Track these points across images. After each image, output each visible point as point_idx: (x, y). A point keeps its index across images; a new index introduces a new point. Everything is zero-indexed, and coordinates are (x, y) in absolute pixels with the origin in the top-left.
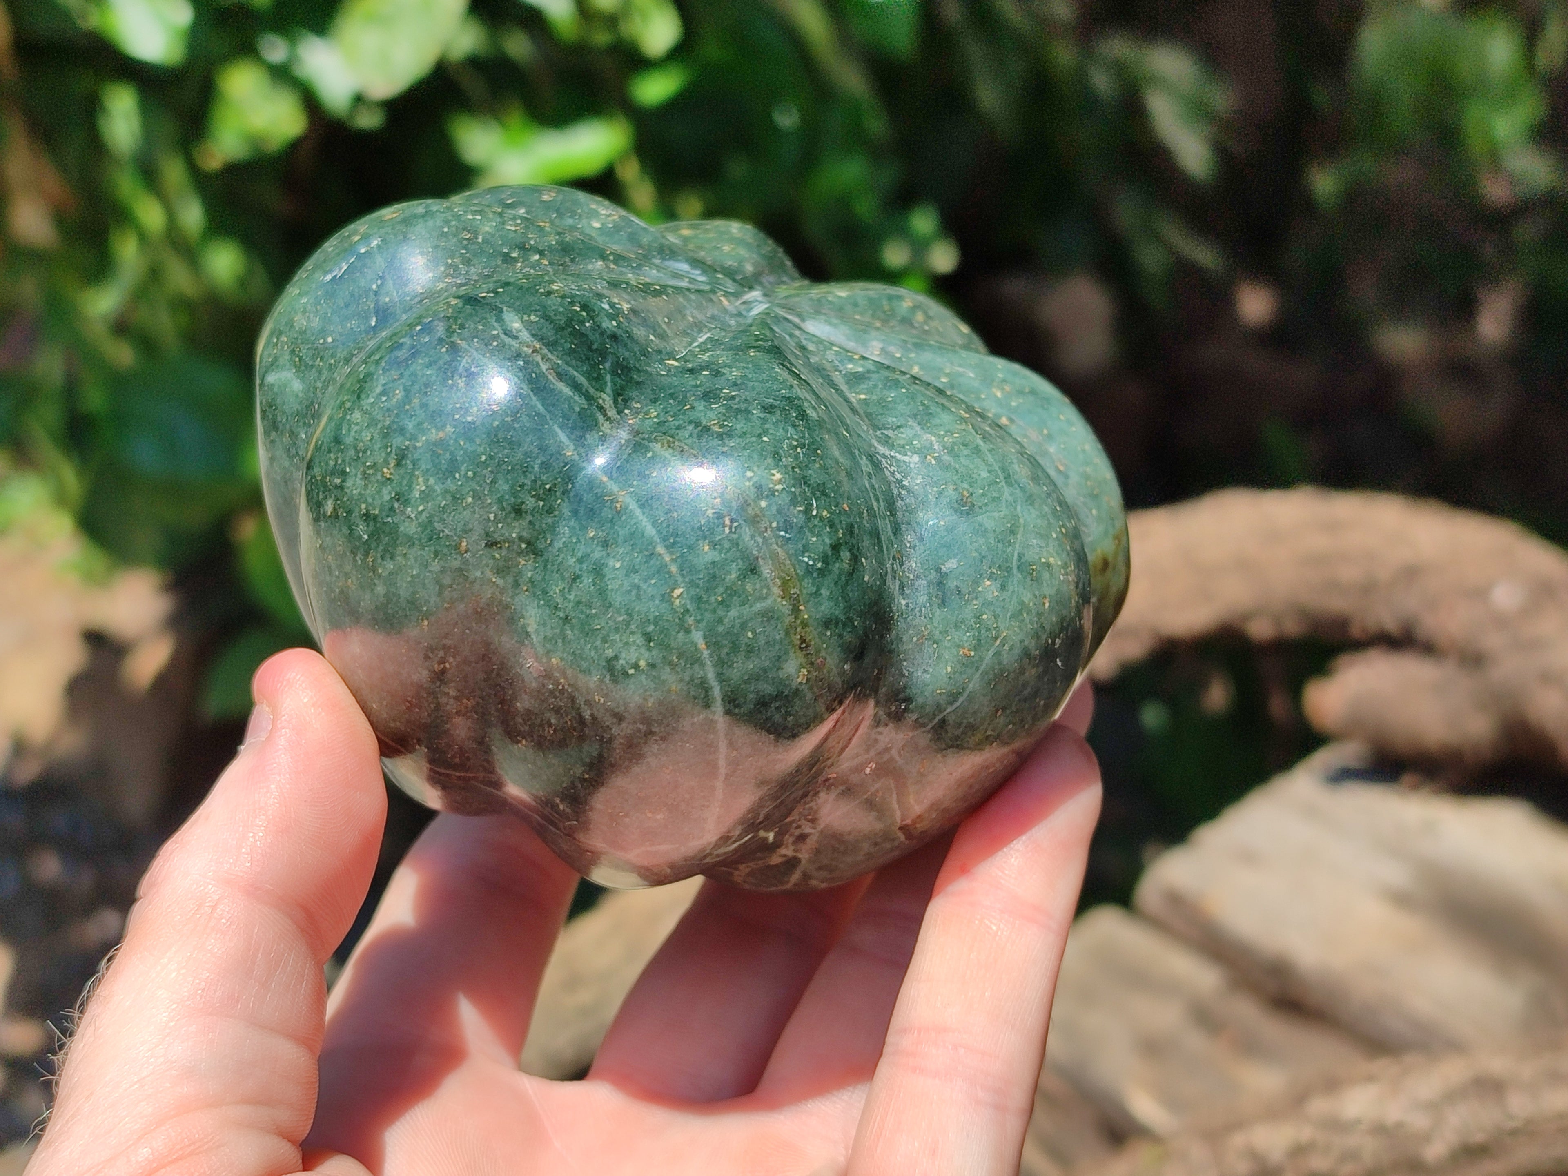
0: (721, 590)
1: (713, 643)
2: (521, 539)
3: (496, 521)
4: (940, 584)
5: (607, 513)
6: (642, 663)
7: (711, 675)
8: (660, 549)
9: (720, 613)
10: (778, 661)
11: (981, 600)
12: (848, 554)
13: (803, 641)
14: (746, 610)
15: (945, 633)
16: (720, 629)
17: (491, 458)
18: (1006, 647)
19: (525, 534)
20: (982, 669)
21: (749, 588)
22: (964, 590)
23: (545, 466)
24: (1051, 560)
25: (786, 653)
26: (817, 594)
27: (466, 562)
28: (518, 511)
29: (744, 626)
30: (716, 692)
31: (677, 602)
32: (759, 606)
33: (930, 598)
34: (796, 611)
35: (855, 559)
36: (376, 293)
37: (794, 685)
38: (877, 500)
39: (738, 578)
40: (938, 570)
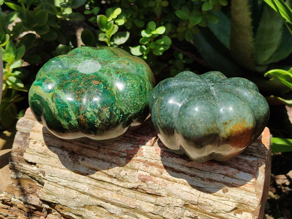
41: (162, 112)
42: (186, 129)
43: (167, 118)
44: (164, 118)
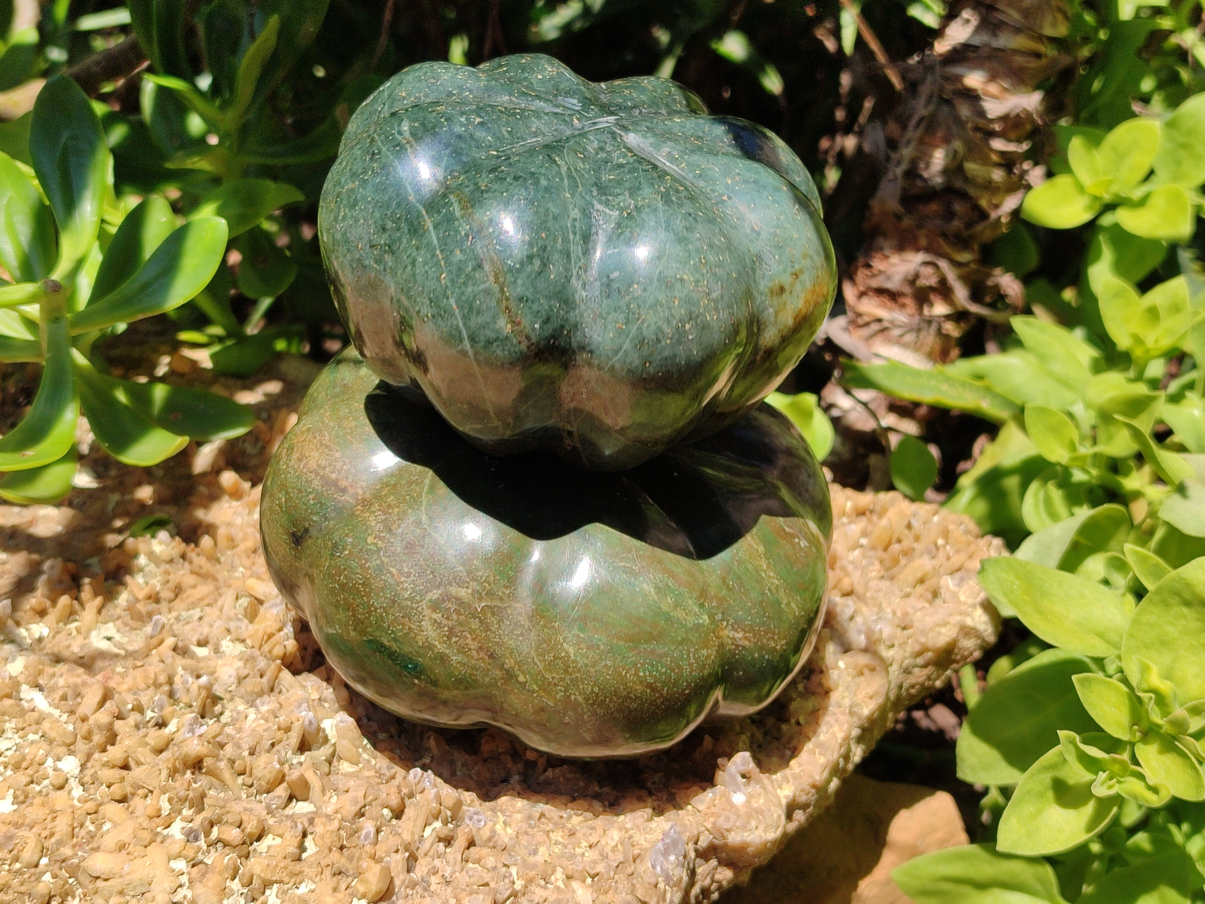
0: (463, 276)
1: (460, 307)
2: (386, 244)
3: (374, 234)
4: (608, 285)
5: (421, 232)
6: (429, 315)
7: (461, 324)
8: (438, 252)
9: (463, 289)
10: (495, 319)
11: (631, 296)
12: (539, 262)
13: (507, 308)
14: (476, 288)
15: (609, 313)
16: (463, 298)
17: (373, 199)
18: (645, 325)
19: (387, 242)
20: (631, 336)
21: (477, 276)
22: (622, 289)
23: (399, 205)
24: (685, 277)
25: (498, 314)
26: (515, 282)
27: (361, 256)
28: (384, 229)
29: (475, 297)
30: (465, 334)
31: (443, 282)
32: (482, 287)
33: (601, 293)
34: (502, 291)
35: (544, 265)
36: (380, 112)
37: (505, 333)
38: (575, 234)
39: (472, 270)
40: (608, 277)
41: (520, 282)
42: (659, 341)
43: (550, 306)
44: (535, 307)
